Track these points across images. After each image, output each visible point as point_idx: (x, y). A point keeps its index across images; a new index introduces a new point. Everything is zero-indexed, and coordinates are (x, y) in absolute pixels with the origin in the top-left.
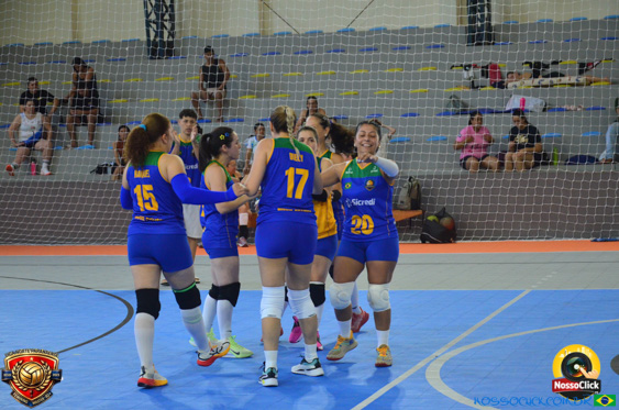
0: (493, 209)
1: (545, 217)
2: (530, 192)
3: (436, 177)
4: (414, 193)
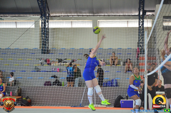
0: (43, 97)
1: (58, 100)
2: (54, 92)
3: (27, 87)
4: (19, 91)
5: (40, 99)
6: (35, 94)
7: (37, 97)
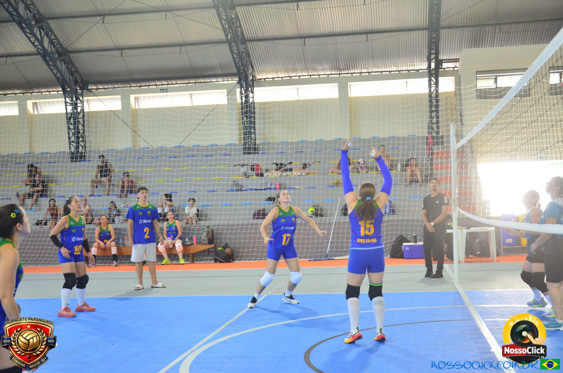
3: (222, 225)
4: (210, 235)
5: (248, 248)
6: (240, 238)
7: (244, 243)
